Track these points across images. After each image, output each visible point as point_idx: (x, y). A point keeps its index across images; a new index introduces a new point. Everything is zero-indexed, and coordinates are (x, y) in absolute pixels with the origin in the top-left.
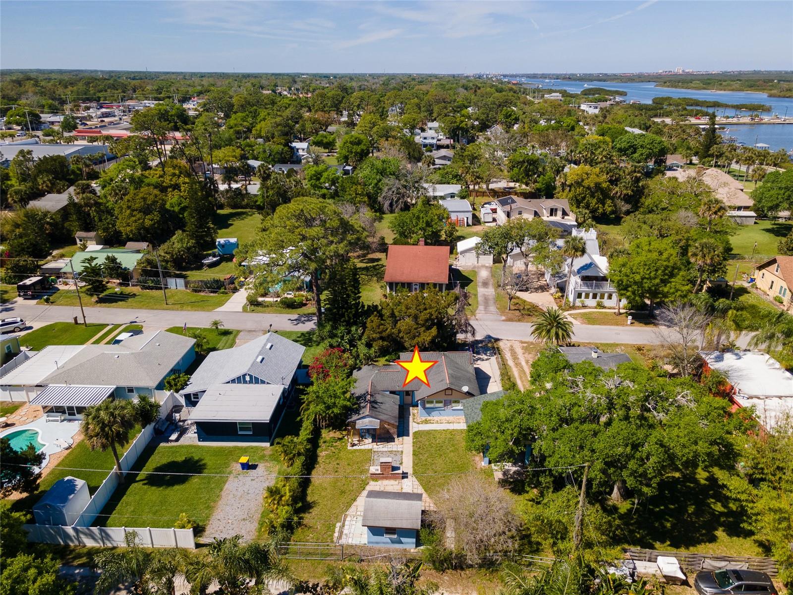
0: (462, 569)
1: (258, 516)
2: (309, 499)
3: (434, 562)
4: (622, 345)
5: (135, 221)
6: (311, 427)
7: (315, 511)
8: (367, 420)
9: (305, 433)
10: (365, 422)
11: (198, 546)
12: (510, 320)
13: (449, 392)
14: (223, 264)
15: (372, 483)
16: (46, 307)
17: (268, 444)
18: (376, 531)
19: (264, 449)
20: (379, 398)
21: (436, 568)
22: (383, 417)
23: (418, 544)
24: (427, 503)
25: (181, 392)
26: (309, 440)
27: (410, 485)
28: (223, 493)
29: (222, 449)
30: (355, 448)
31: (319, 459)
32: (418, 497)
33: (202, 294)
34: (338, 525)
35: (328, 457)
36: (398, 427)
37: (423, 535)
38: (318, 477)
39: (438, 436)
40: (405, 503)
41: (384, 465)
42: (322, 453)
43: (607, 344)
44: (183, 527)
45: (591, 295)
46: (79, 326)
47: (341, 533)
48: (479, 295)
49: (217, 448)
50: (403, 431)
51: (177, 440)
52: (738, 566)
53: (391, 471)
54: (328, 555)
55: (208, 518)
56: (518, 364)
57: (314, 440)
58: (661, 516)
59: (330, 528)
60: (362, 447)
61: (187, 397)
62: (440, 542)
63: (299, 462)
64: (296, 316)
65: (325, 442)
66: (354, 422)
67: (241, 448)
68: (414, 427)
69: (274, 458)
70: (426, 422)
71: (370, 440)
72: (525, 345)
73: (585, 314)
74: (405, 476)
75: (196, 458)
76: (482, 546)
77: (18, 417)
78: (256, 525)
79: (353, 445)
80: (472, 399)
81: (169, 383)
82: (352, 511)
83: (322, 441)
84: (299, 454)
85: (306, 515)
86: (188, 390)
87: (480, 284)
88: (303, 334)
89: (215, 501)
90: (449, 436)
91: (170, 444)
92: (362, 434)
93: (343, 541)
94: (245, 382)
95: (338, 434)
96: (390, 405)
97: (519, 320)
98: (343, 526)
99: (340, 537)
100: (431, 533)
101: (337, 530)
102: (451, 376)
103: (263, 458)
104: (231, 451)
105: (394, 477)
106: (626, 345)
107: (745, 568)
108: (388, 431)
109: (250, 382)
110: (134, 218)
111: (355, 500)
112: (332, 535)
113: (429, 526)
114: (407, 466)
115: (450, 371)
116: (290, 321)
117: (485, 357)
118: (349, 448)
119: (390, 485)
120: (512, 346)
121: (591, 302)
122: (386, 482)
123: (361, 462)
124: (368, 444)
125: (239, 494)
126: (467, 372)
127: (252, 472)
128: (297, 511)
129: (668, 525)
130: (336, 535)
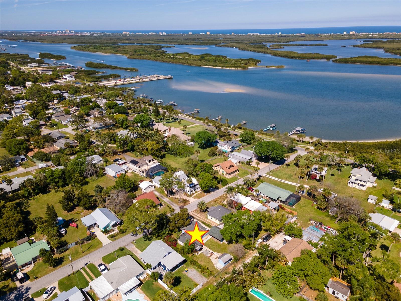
8: (198, 247)
11: (202, 286)
16: (39, 280)
18: (226, 263)
22: (200, 245)
27: (216, 254)
28: (190, 278)
33: (86, 243)
34: (215, 267)
38: (201, 263)
45: (194, 190)
49: (174, 272)
65: (192, 257)
66: (196, 249)
69: (188, 266)
71: (199, 251)
72: (195, 212)
73: (195, 196)
78: (204, 277)
80: (209, 231)
88: (144, 238)
90: (210, 241)
99: (219, 268)
109: (168, 254)
111: (212, 262)
123: (203, 256)
125: (193, 276)
127: (189, 271)
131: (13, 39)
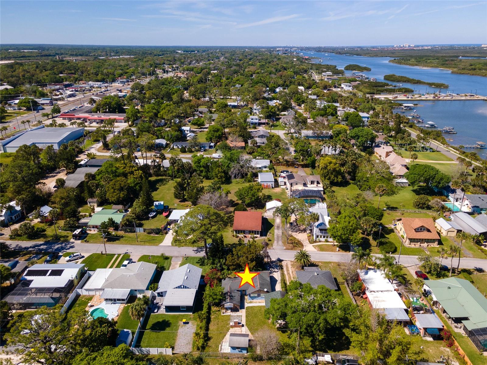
0: (262, 361)
1: (192, 342)
2: (209, 336)
3: (252, 358)
4: (332, 262)
5: (116, 195)
6: (207, 306)
7: (212, 340)
8: (228, 304)
9: (205, 310)
10: (228, 305)
11: (173, 354)
12: (287, 249)
13: (259, 291)
14: (158, 216)
15: (231, 329)
16: (86, 244)
17: (192, 313)
18: (234, 348)
19: (190, 315)
20: (233, 294)
21: (253, 360)
22: (235, 302)
23: (247, 352)
24: (251, 337)
25: (156, 291)
26: (207, 312)
27: (244, 330)
28: (178, 334)
29: (174, 316)
30: (224, 314)
31: (212, 319)
32: (247, 335)
33: (152, 235)
34: (220, 345)
35: (214, 318)
36: (240, 306)
37: (249, 349)
38: (212, 327)
39: (255, 308)
40: (243, 338)
41: (235, 323)
42: (212, 317)
43: (326, 262)
44: (167, 347)
45: (322, 236)
46: (104, 255)
47: (221, 348)
48: (275, 234)
49: (173, 315)
50: (242, 307)
51: (157, 312)
52: (349, 358)
53: (238, 324)
54: (217, 357)
55: (174, 343)
56: (288, 274)
57: (209, 312)
58: (333, 341)
59: (217, 347)
60: (227, 314)
61: (158, 293)
62: (255, 352)
63: (204, 321)
64: (195, 249)
65: (213, 312)
66: (224, 305)
67: (182, 315)
68: (246, 305)
69: (195, 319)
70: (251, 302)
71: (230, 311)
72: (292, 263)
73: (319, 245)
74: (243, 326)
75: (167, 320)
76: (268, 353)
77: (94, 302)
78: (191, 346)
79: (224, 313)
80: (268, 294)
81: (151, 288)
82: (224, 340)
83: (212, 311)
84: (204, 318)
85: (209, 342)
86: (159, 291)
87: (276, 227)
88: (201, 259)
89: (176, 337)
90: (259, 309)
91: (155, 314)
92: (227, 309)
93: (222, 351)
94: (181, 288)
95: (218, 309)
96: (237, 296)
97: (292, 249)
98: (222, 346)
99: (221, 350)
100: (252, 349)
101: (220, 347)
102: (261, 284)
103: (190, 319)
104: (178, 317)
105: (239, 327)
106: (334, 263)
107: (352, 359)
108: (236, 307)
109: (183, 288)
110: (115, 194)
111: (225, 336)
112: (218, 349)
113: (251, 346)
114: (244, 322)
115: (260, 282)
116: (194, 252)
117: (276, 270)
118: (222, 314)
119: (237, 330)
120: (287, 264)
121: (323, 239)
122: (236, 328)
123: (227, 320)
124: (229, 313)
125: (184, 334)
126: (267, 280)
127: (187, 325)
128: (206, 341)
129: (335, 344)
130: (219, 349)
131: (340, 53)
